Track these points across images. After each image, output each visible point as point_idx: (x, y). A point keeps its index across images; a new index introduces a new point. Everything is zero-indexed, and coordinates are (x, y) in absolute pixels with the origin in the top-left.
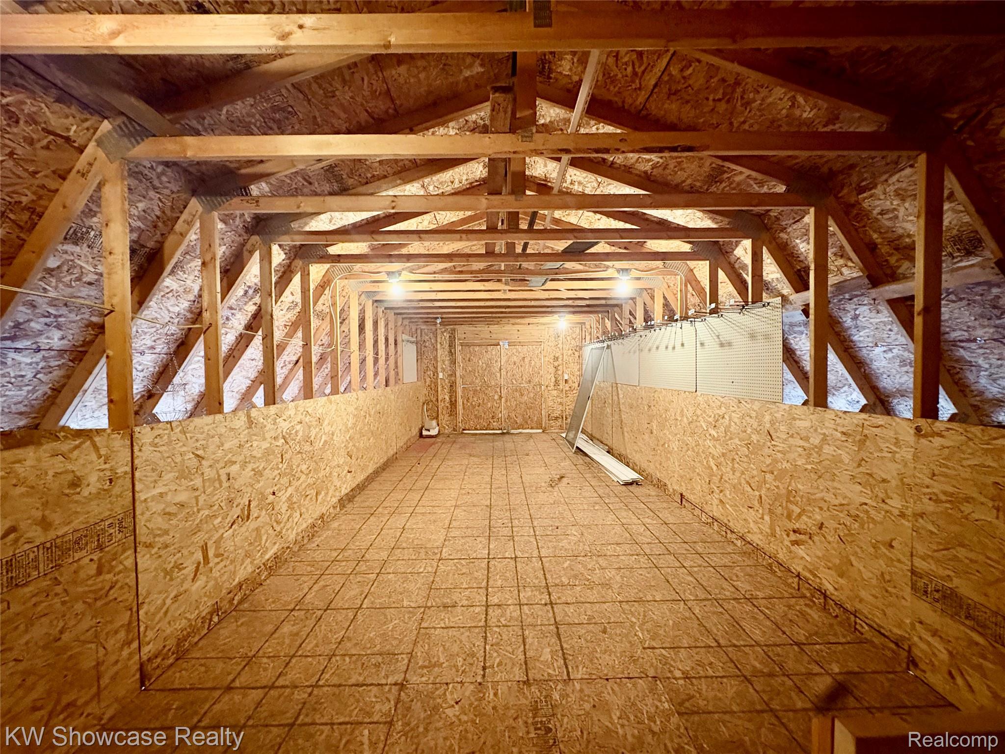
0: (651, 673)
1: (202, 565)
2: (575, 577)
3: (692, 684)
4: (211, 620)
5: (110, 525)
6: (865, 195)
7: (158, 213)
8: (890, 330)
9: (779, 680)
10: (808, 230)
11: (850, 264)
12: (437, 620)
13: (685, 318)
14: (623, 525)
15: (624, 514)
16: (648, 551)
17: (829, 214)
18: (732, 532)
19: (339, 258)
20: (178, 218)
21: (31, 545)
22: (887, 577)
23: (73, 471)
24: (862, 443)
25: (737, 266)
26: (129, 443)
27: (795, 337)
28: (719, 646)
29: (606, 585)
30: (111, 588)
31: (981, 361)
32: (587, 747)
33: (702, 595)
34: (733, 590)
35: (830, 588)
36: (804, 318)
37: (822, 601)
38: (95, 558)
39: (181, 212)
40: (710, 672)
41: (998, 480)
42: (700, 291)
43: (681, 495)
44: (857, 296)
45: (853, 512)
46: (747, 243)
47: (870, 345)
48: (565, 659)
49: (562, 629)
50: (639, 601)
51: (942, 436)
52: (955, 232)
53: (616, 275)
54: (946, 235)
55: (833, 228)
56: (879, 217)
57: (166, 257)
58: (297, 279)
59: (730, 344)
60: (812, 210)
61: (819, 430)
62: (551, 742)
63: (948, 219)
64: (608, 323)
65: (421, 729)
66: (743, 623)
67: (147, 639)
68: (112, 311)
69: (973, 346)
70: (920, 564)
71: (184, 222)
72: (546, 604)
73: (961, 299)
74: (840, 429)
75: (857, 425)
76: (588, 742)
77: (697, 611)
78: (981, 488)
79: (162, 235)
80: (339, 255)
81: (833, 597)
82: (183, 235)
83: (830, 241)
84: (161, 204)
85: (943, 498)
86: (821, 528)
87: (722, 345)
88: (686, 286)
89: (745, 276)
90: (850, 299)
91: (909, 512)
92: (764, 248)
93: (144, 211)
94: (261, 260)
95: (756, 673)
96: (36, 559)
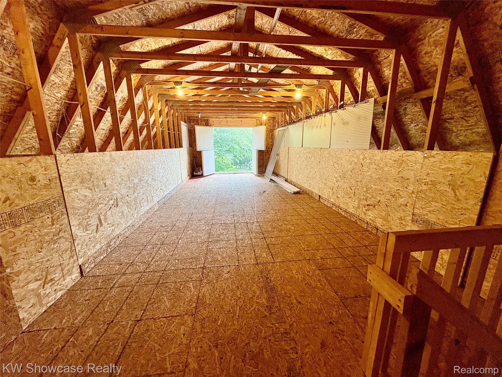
0: (308, 258)
1: (99, 225)
2: (274, 228)
3: (324, 261)
4: (107, 250)
5: (54, 202)
6: (419, 43)
7: (43, 32)
8: (419, 115)
9: (358, 257)
10: (390, 63)
11: (407, 81)
12: (215, 247)
13: (327, 111)
14: (294, 209)
15: (294, 205)
16: (305, 218)
17: (402, 53)
18: (341, 209)
19: (148, 71)
20: (54, 36)
21: (18, 207)
22: (403, 218)
23: (30, 173)
24: (401, 164)
25: (354, 84)
26: (55, 162)
27: (377, 121)
28: (335, 248)
29: (288, 230)
30: (60, 231)
31: (454, 129)
32: (283, 282)
33: (327, 231)
34: (340, 230)
35: (380, 226)
36: (382, 110)
37: (376, 231)
38: (50, 217)
39: (56, 32)
40: (331, 256)
41: (452, 173)
42: (335, 97)
43: (320, 196)
44: (407, 98)
45: (393, 194)
46: (361, 70)
47: (410, 123)
48: (272, 256)
49: (270, 246)
50: (302, 235)
51: (434, 157)
52: (455, 64)
53: (295, 88)
54: (451, 66)
55: (403, 61)
56: (424, 55)
57: (51, 60)
58: (124, 82)
59: (348, 123)
60: (394, 51)
61: (383, 160)
62: (269, 281)
63: (454, 56)
64: (288, 118)
65: (215, 281)
66: (344, 241)
67: (80, 256)
68: (31, 88)
69: (452, 121)
70: (416, 211)
71: (58, 38)
72: (262, 238)
73: (451, 99)
74: (393, 159)
75: (400, 156)
76: (284, 280)
77: (326, 238)
78: (445, 177)
79: (46, 46)
80: (148, 69)
81: (380, 229)
82: (59, 48)
83: (400, 69)
84: (43, 25)
85: (430, 183)
86: (379, 202)
87: (344, 124)
88: (329, 95)
89: (358, 89)
90: (404, 100)
91: (415, 191)
92: (369, 73)
93: (33, 29)
94: (105, 68)
95: (349, 256)
96: (22, 214)
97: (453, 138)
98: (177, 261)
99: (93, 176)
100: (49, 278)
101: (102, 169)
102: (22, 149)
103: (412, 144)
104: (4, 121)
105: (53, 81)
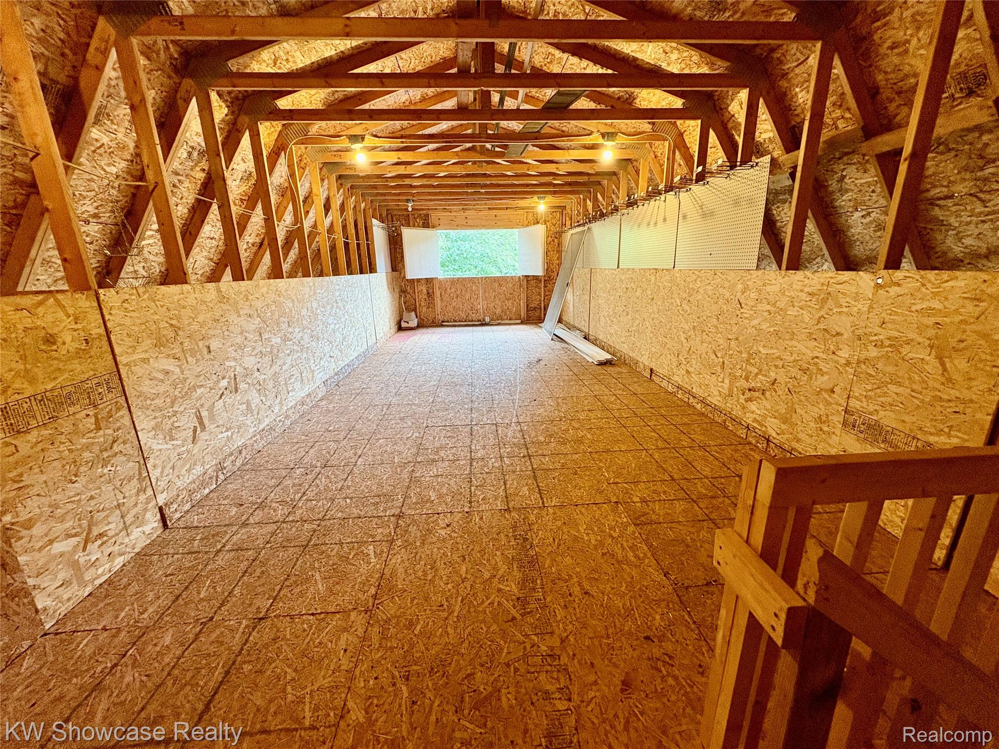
0: (614, 499)
1: (199, 429)
2: (551, 436)
3: (648, 506)
4: (217, 477)
5: (99, 384)
6: (878, 24)
7: (62, 36)
8: (873, 191)
9: (720, 500)
10: (809, 75)
11: (848, 115)
12: (427, 474)
13: (669, 188)
14: (595, 396)
15: (597, 387)
16: (617, 415)
17: (837, 50)
18: (694, 397)
19: (291, 114)
20: (88, 45)
21: (21, 396)
22: (824, 418)
23: (44, 328)
24: (824, 301)
25: (730, 125)
26: (96, 304)
27: (778, 207)
28: (673, 479)
29: (580, 441)
30: (114, 442)
31: (953, 220)
32: (558, 548)
33: (660, 444)
34: (689, 440)
35: (774, 434)
36: (790, 182)
37: (765, 445)
38: (91, 413)
39: (91, 37)
40: (663, 497)
41: (939, 320)
42: (688, 158)
43: (651, 370)
44: (847, 154)
45: (805, 366)
46: (744, 95)
47: (850, 210)
48: (540, 493)
49: (538, 473)
50: (608, 451)
51: (899, 285)
52: (963, 68)
53: (600, 141)
54: (952, 72)
55: (838, 69)
56: (889, 52)
57: (85, 98)
58: (246, 141)
59: (712, 214)
60: (819, 45)
61: (787, 293)
62: (528, 547)
63: (960, 50)
64: (589, 204)
65: (418, 544)
66: (695, 464)
67: (160, 488)
68: (38, 154)
69: (949, 203)
70: (854, 404)
71: (97, 49)
72: (524, 457)
73: (949, 150)
74: (806, 289)
75: (823, 284)
76: (559, 545)
77: (656, 457)
78: (921, 329)
79: (74, 67)
80: (290, 110)
81: (774, 441)
82: (100, 69)
83: (832, 87)
84: (62, 22)
85: (887, 343)
86: (773, 384)
87: (704, 216)
88: (674, 153)
89: (737, 137)
90: (840, 159)
91: (854, 360)
92: (761, 100)
93: (43, 30)
94: (200, 111)
95: (702, 496)
96: (30, 410)
97: (950, 242)
98: (348, 501)
99: (180, 333)
100: (95, 532)
101: (201, 318)
102: (49, 281)
103: (855, 256)
104: (6, 225)
105: (97, 140)
